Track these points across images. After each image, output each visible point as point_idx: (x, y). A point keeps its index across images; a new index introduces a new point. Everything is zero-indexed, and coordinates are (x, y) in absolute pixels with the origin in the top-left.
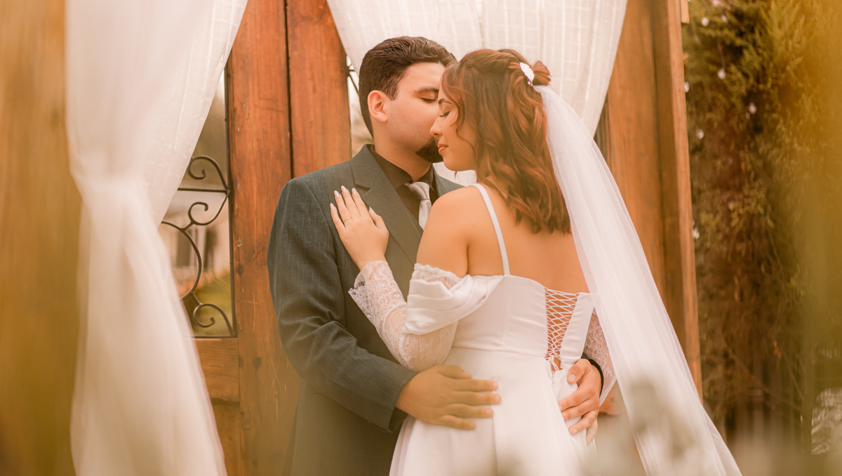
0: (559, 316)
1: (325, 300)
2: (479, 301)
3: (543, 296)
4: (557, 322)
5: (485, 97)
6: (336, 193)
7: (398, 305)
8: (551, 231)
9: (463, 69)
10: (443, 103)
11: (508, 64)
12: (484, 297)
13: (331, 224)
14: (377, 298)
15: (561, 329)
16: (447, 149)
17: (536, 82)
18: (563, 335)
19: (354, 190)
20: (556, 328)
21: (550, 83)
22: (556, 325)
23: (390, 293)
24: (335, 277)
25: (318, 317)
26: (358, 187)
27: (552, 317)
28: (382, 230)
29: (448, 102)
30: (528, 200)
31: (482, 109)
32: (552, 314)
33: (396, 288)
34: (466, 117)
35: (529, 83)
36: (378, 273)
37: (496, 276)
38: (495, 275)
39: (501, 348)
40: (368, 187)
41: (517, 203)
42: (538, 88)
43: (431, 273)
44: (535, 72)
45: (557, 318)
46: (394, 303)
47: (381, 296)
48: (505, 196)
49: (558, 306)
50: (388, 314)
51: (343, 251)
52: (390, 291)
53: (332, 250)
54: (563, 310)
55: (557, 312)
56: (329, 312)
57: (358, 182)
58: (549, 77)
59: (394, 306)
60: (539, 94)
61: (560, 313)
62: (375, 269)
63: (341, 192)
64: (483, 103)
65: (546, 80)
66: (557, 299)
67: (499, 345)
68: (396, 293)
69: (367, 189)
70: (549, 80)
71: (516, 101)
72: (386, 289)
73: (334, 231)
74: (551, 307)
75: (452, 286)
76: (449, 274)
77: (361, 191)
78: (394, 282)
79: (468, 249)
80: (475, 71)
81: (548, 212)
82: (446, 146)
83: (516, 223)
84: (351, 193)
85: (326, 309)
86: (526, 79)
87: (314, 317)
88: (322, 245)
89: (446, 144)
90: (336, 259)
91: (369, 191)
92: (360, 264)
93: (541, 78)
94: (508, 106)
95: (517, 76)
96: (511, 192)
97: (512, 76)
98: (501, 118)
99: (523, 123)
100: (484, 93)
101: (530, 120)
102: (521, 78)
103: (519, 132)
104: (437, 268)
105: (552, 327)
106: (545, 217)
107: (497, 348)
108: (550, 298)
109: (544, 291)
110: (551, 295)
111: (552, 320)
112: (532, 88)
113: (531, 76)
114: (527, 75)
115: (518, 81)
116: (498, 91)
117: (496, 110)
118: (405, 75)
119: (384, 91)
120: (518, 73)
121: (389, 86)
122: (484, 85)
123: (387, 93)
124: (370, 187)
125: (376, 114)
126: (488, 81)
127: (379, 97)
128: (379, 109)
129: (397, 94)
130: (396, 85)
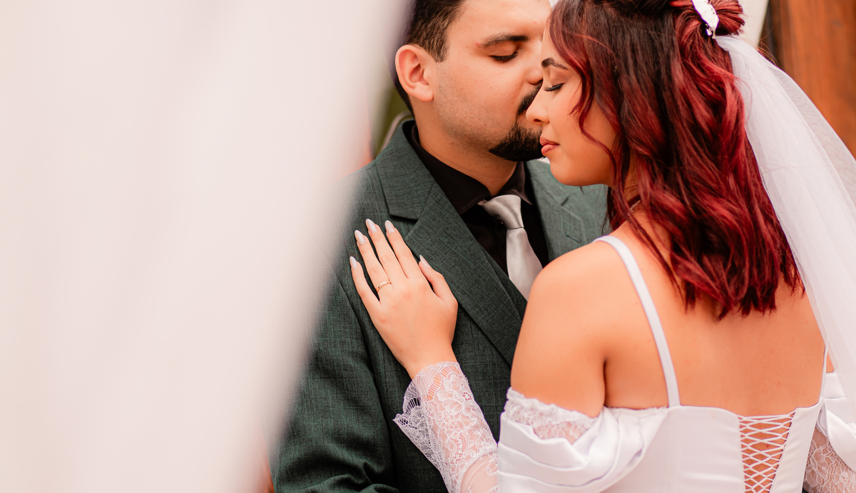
0: (762, 457)
1: (355, 443)
2: (631, 462)
3: (736, 431)
4: (758, 468)
5: (630, 61)
6: (358, 234)
7: (482, 452)
8: (746, 312)
10: (552, 67)
12: (639, 453)
13: (355, 301)
14: (444, 437)
15: (766, 478)
16: (558, 150)
17: (722, 30)
18: (769, 488)
19: (389, 224)
20: (758, 478)
21: (742, 27)
22: (758, 473)
23: (467, 428)
24: (371, 400)
25: (345, 476)
26: (395, 219)
27: (750, 462)
28: (446, 302)
29: (560, 66)
30: (706, 260)
31: (625, 84)
32: (751, 457)
33: (477, 416)
34: (596, 96)
35: (709, 33)
36: (443, 387)
37: (655, 410)
38: (653, 407)
40: (413, 217)
41: (688, 271)
42: (724, 42)
43: (541, 414)
44: (719, 12)
45: (760, 462)
46: (474, 448)
47: (450, 432)
48: (666, 255)
49: (758, 441)
50: (464, 470)
51: (379, 348)
52: (467, 424)
53: (361, 350)
54: (768, 446)
55: (759, 452)
56: (365, 465)
57: (394, 212)
58: (741, 16)
59: (475, 456)
60: (725, 53)
61: (763, 453)
62: (437, 379)
63: (366, 231)
64: (628, 74)
65: (734, 23)
66: (758, 431)
68: (477, 427)
69: (413, 222)
70: (741, 22)
71: (686, 68)
72: (460, 419)
73: (362, 313)
74: (749, 446)
75: (581, 435)
76: (575, 416)
77: (401, 224)
78: (473, 403)
79: (605, 365)
80: (610, 11)
81: (743, 283)
82: (556, 144)
84: (384, 231)
85: (358, 460)
86: (704, 25)
87: (338, 477)
88: (343, 343)
89: (556, 141)
90: (369, 361)
91: (416, 226)
92: (411, 367)
93: (730, 23)
94: (676, 80)
95: (688, 21)
96: (675, 248)
97: (680, 22)
100: (629, 54)
101: (716, 107)
102: (695, 23)
104: (553, 406)
105: (751, 478)
106: (737, 292)
108: (746, 431)
109: (738, 423)
110: (748, 427)
111: (751, 467)
112: (714, 42)
113: (712, 20)
114: (704, 18)
115: (689, 30)
116: (655, 50)
117: (650, 85)
118: (458, 16)
119: (423, 45)
120: (688, 14)
121: (430, 36)
122: (628, 37)
123: (429, 48)
124: (418, 216)
125: (413, 87)
126: (635, 30)
127: (415, 57)
128: (416, 77)
129: (446, 50)
130: (442, 34)
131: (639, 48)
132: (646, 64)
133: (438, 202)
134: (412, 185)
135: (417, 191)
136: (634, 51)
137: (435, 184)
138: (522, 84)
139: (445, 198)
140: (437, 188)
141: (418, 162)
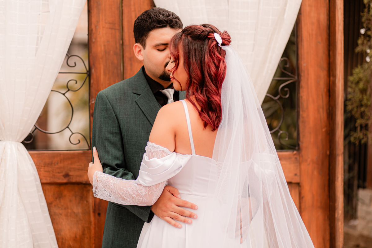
2: (178, 169)
3: (215, 165)
5: (194, 54)
9: (183, 37)
11: (208, 35)
12: (181, 167)
17: (223, 44)
30: (210, 113)
31: (191, 61)
35: (219, 45)
37: (188, 155)
39: (190, 193)
41: (204, 117)
42: (224, 48)
44: (222, 39)
57: (134, 92)
60: (224, 51)
67: (189, 191)
69: (140, 95)
71: (210, 56)
79: (175, 137)
80: (190, 38)
83: (204, 128)
86: (217, 43)
93: (226, 42)
94: (206, 60)
95: (212, 42)
97: (210, 42)
98: (202, 66)
99: (213, 69)
101: (217, 67)
102: (215, 43)
103: (210, 75)
104: (159, 146)
107: (188, 193)
109: (216, 163)
110: (220, 165)
112: (221, 48)
113: (220, 41)
114: (217, 41)
115: (213, 44)
116: (201, 51)
117: (199, 62)
118: (149, 36)
119: (141, 44)
120: (213, 40)
121: (142, 41)
122: (194, 47)
123: (142, 45)
124: (141, 93)
125: (138, 56)
126: (196, 45)
127: (139, 47)
128: (140, 53)
129: (146, 46)
130: (145, 41)
131: (197, 50)
132: (199, 55)
133: (148, 90)
134: (141, 84)
135: (142, 86)
136: (195, 51)
137: (148, 85)
138: (166, 58)
139: (150, 89)
140: (148, 86)
141: (144, 78)
